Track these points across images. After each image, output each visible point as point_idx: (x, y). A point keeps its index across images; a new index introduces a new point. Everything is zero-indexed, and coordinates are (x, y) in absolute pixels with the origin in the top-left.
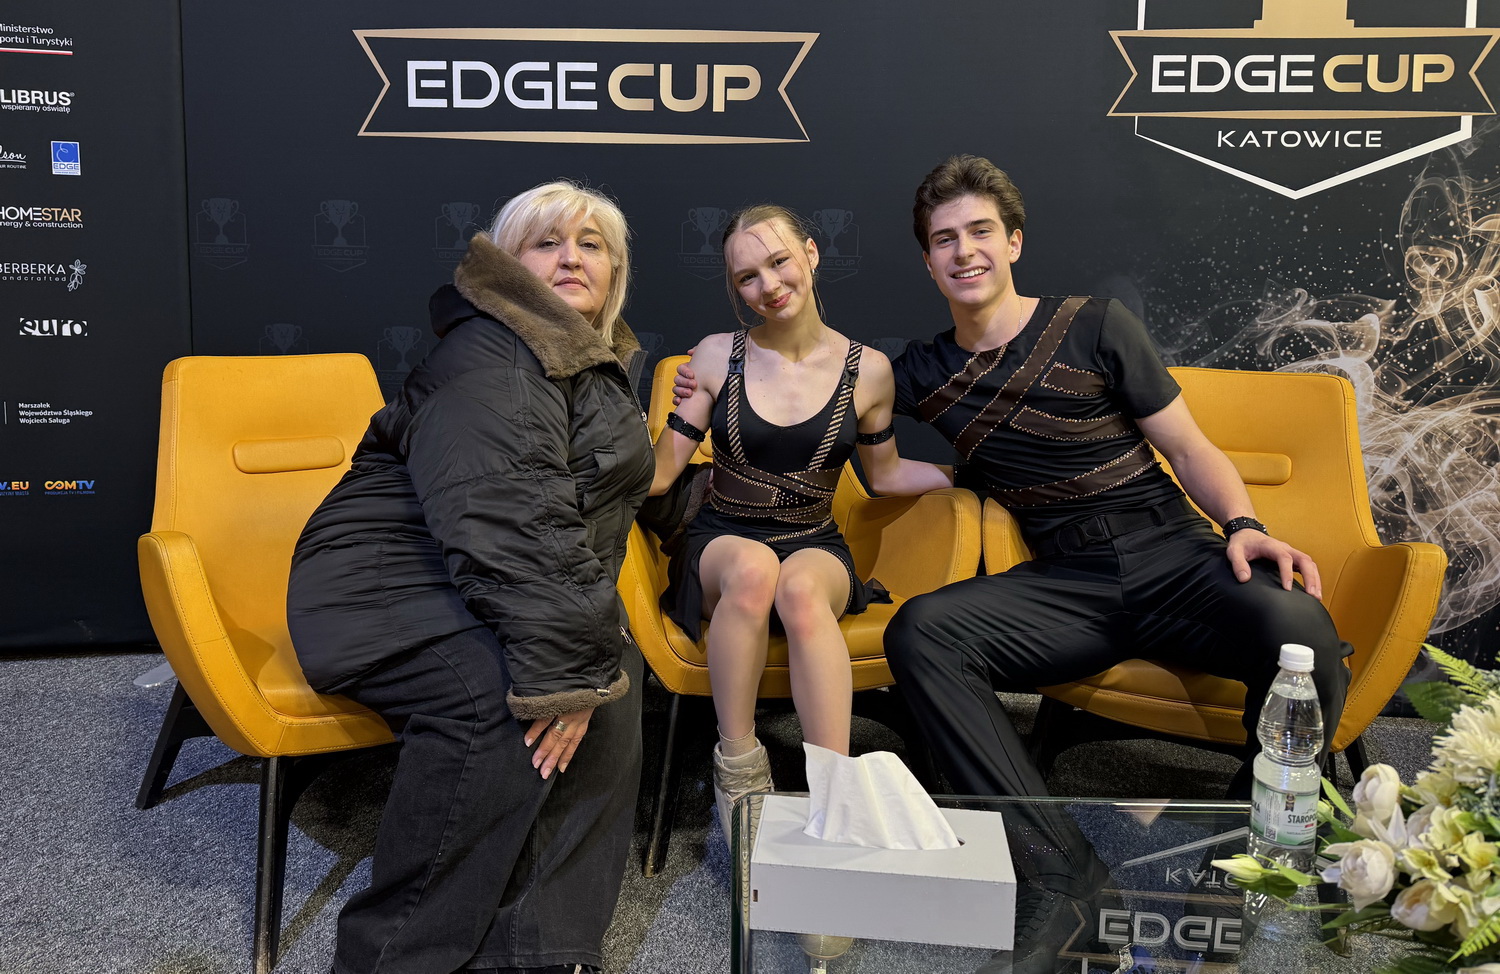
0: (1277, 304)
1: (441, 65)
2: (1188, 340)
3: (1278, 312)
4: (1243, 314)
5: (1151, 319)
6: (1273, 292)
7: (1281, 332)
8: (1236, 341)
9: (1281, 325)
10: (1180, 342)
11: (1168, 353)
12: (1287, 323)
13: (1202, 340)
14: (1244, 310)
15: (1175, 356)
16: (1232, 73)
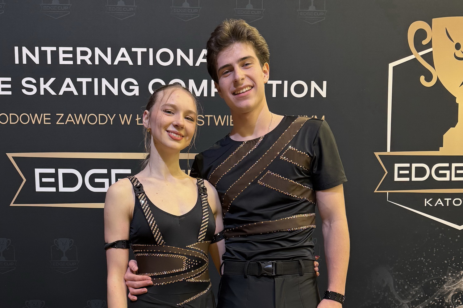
0: (453, 278)
1: (52, 171)
2: (413, 296)
3: (454, 282)
4: (438, 283)
5: (397, 287)
6: (451, 273)
7: (455, 291)
8: (435, 296)
9: (455, 288)
10: (410, 297)
11: (405, 302)
12: (458, 287)
13: (420, 296)
14: (438, 282)
15: (408, 304)
16: (430, 172)
